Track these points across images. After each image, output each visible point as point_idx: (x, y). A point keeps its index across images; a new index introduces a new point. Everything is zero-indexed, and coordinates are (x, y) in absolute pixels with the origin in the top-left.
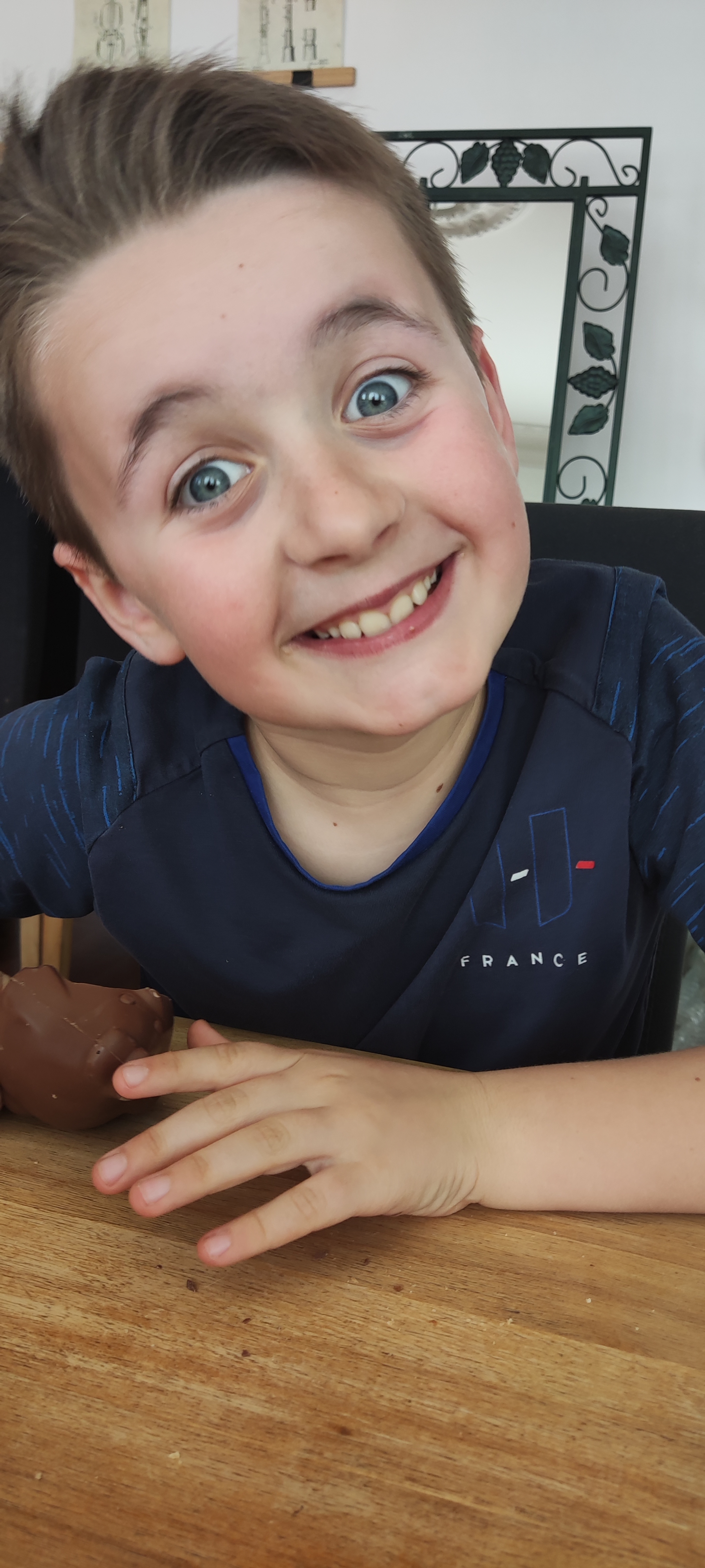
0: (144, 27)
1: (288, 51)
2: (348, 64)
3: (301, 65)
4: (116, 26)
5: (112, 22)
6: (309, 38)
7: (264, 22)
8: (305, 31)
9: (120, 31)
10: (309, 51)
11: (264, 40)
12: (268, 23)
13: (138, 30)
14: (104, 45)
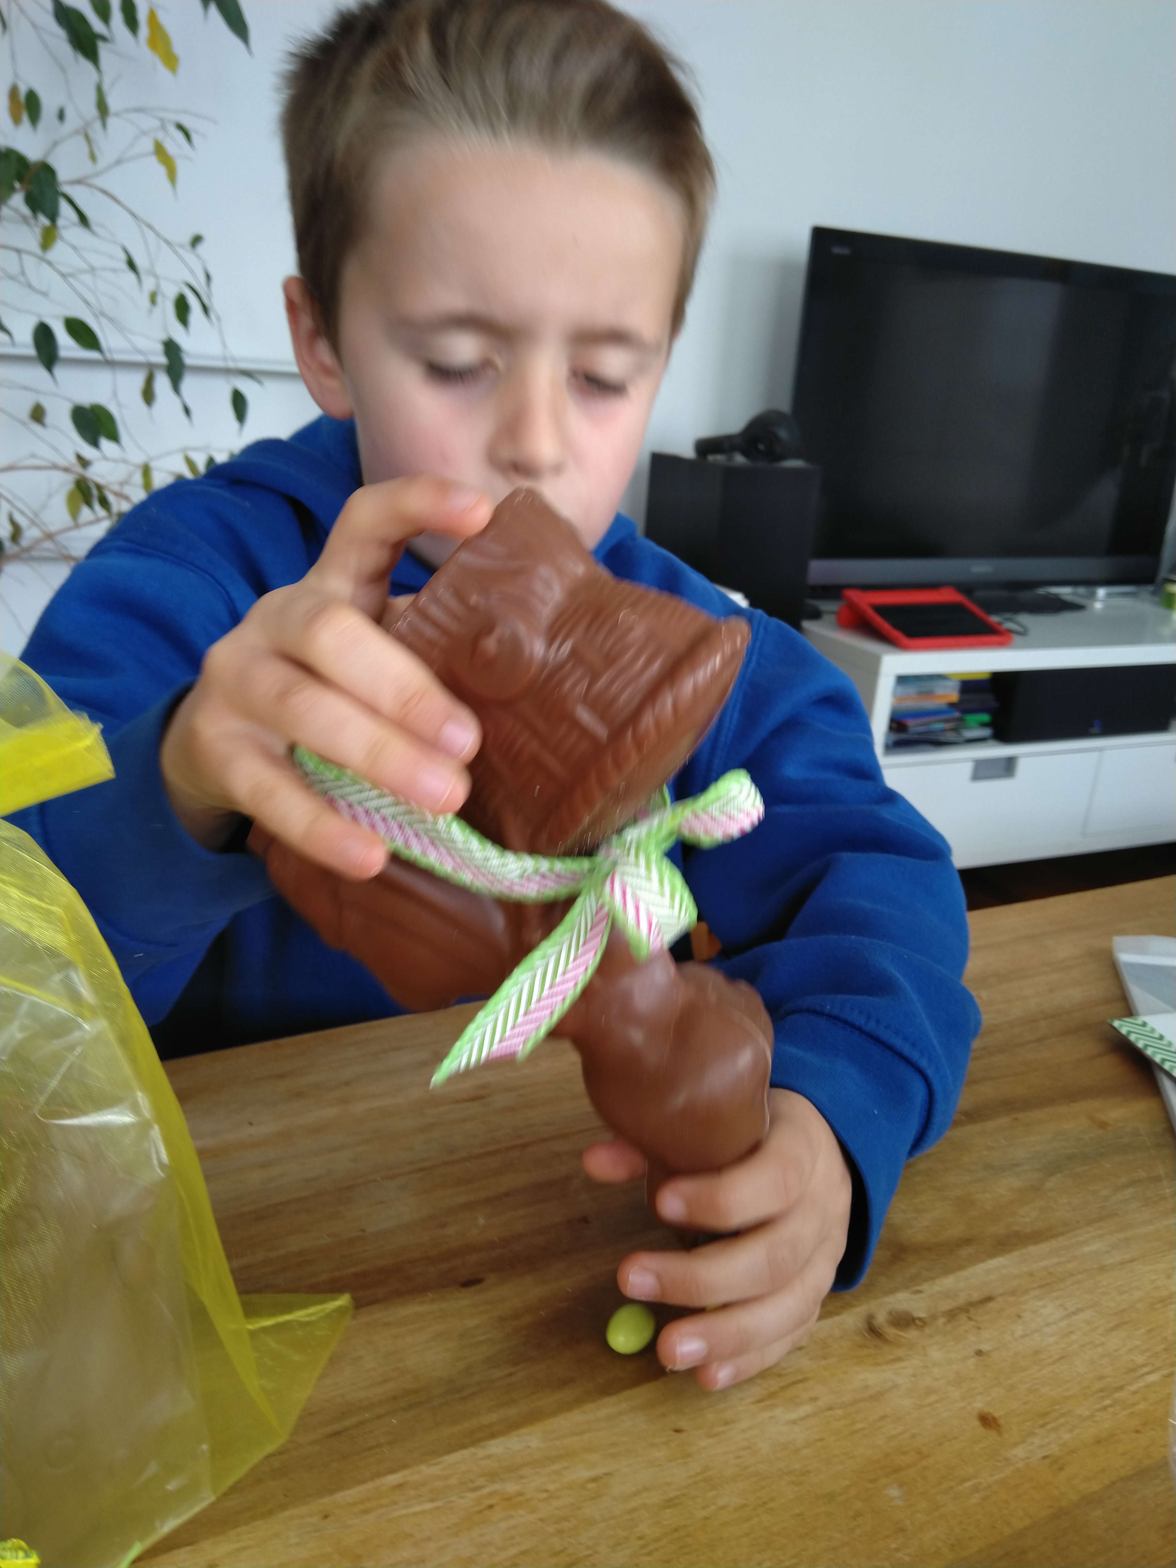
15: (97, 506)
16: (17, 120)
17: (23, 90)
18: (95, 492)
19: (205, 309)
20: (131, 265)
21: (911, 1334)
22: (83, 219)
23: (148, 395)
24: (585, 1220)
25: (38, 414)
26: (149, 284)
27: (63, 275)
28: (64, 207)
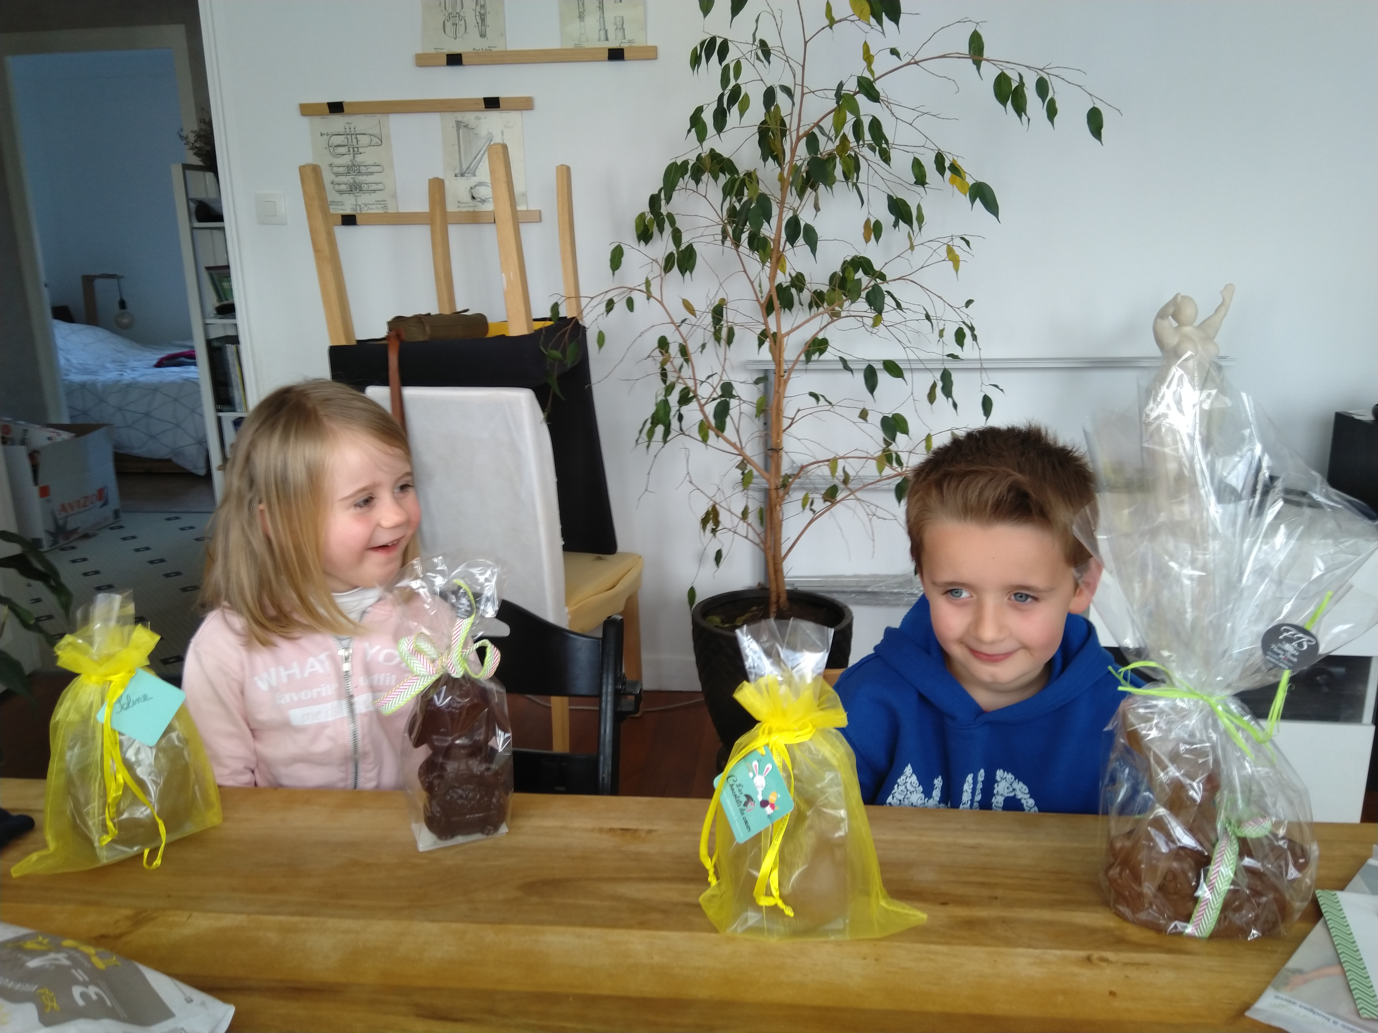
0: (482, 12)
1: (602, 33)
2: (651, 43)
3: (614, 44)
4: (458, 10)
5: (454, 7)
6: (619, 24)
7: (581, 10)
8: (615, 17)
9: (462, 14)
10: (620, 34)
11: (582, 24)
12: (584, 11)
13: (478, 14)
14: (448, 24)
15: (895, 464)
16: (867, 240)
17: (873, 221)
18: (894, 456)
19: (975, 338)
20: (928, 317)
21: (1104, 964)
22: (899, 305)
23: (931, 397)
24: (996, 898)
25: (864, 415)
26: (938, 326)
27: (886, 326)
28: (888, 300)
